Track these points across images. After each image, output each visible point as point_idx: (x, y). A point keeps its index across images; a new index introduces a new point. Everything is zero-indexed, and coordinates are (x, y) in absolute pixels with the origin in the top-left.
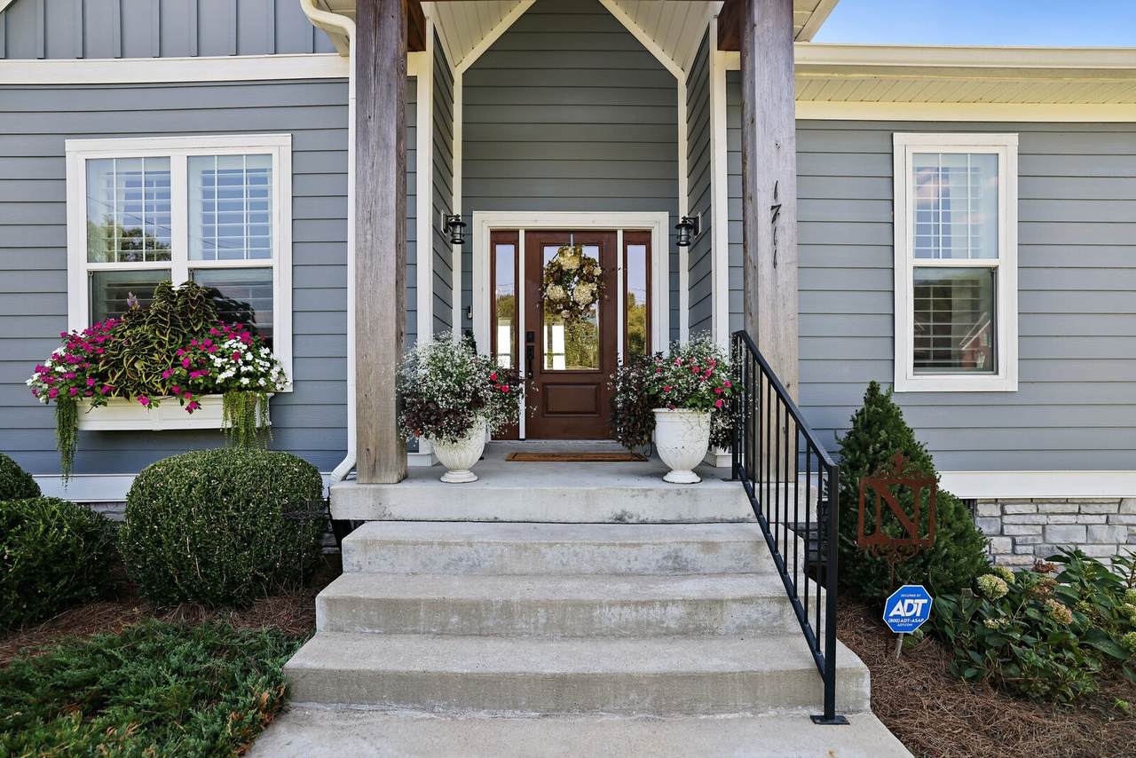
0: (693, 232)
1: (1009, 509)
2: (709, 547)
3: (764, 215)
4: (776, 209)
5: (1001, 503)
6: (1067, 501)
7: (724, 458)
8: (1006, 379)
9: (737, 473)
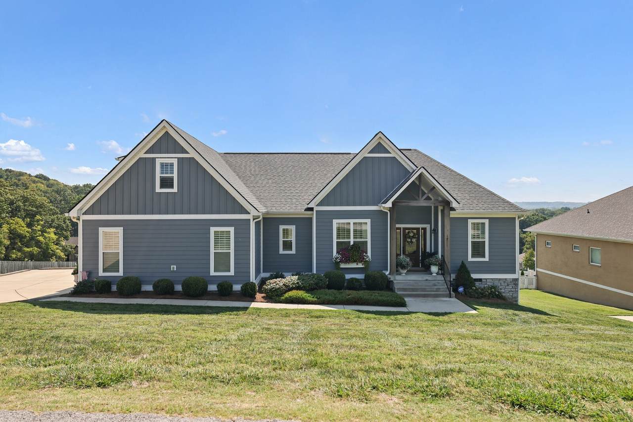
0: (435, 231)
1: (488, 280)
2: (439, 283)
3: (446, 239)
4: (447, 239)
5: (486, 279)
6: (497, 279)
7: (440, 272)
8: (487, 259)
9: (442, 274)
